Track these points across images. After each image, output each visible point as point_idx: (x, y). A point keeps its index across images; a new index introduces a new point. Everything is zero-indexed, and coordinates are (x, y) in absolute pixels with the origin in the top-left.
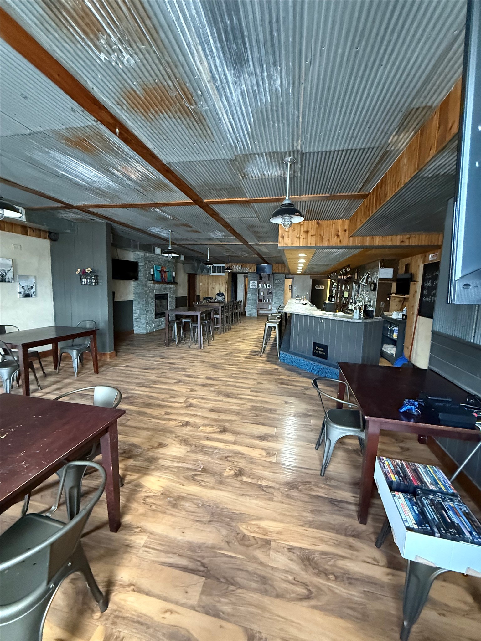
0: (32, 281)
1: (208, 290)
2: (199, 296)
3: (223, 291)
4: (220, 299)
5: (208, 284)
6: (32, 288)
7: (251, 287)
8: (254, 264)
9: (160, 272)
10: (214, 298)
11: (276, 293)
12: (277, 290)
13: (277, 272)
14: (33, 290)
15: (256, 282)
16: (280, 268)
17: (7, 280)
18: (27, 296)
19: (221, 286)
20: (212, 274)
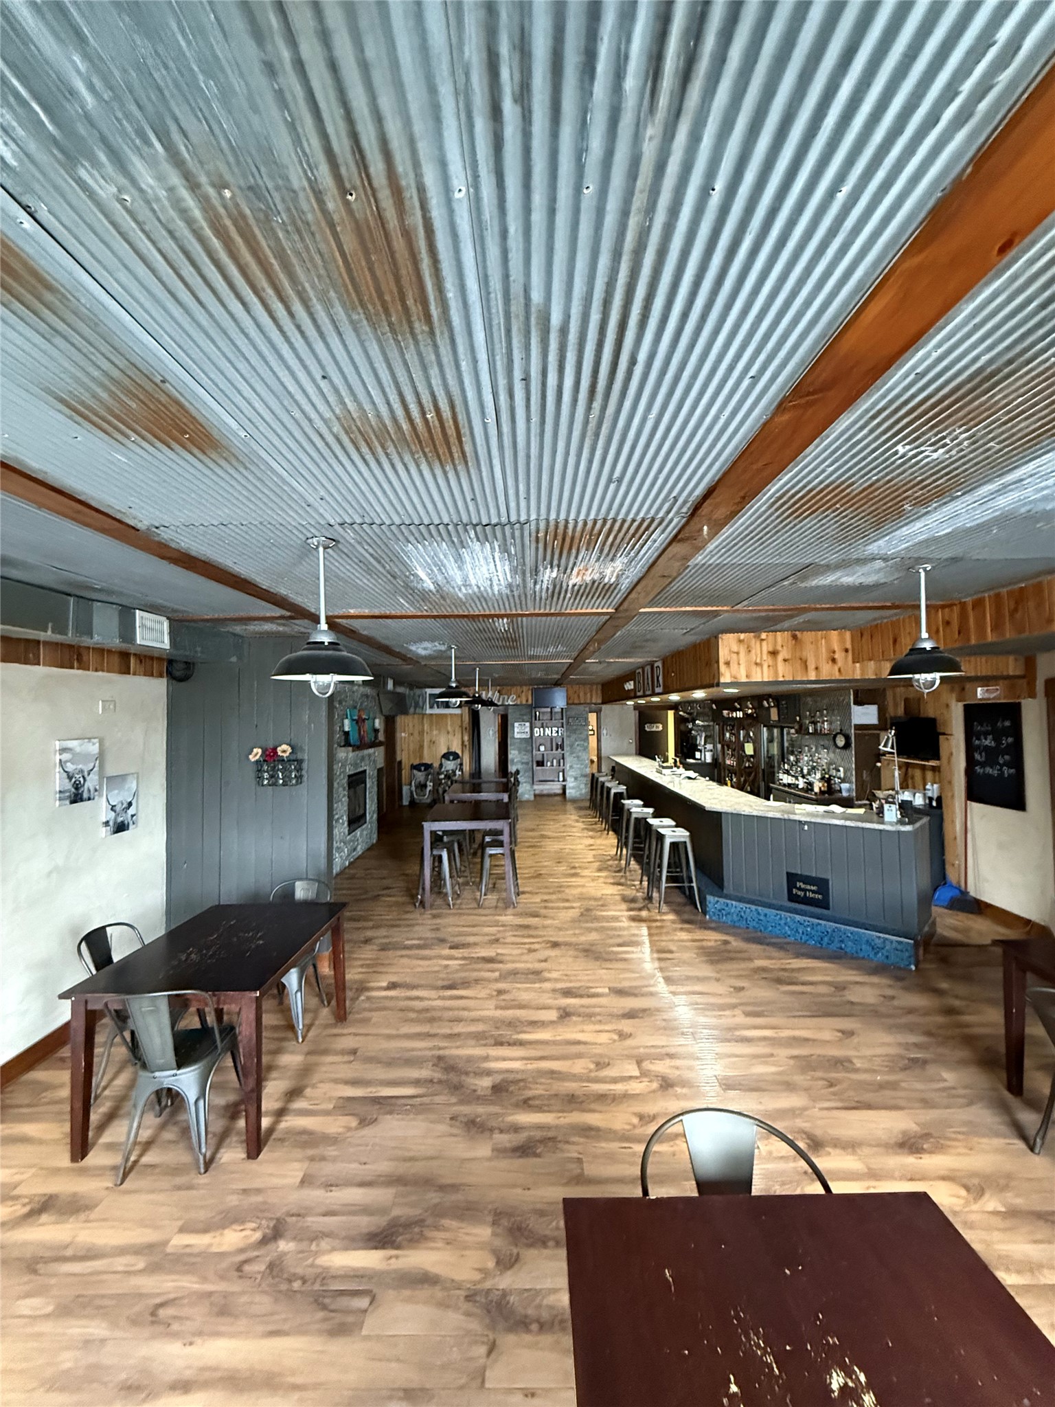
0: (129, 789)
1: (422, 747)
2: (400, 762)
3: (456, 748)
4: (450, 765)
5: (421, 733)
6: (130, 804)
7: (517, 736)
8: (525, 688)
9: (357, 721)
10: (436, 765)
11: (571, 746)
12: (572, 739)
13: (576, 701)
14: (131, 811)
15: (528, 724)
16: (582, 694)
17: (85, 795)
18: (121, 828)
19: (450, 736)
20: (429, 711)
